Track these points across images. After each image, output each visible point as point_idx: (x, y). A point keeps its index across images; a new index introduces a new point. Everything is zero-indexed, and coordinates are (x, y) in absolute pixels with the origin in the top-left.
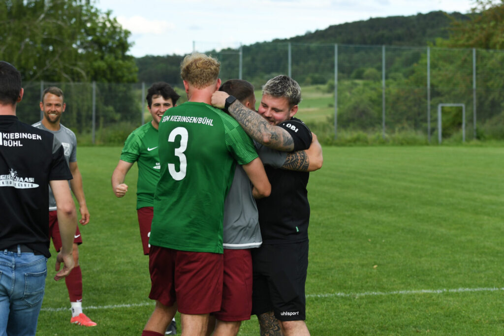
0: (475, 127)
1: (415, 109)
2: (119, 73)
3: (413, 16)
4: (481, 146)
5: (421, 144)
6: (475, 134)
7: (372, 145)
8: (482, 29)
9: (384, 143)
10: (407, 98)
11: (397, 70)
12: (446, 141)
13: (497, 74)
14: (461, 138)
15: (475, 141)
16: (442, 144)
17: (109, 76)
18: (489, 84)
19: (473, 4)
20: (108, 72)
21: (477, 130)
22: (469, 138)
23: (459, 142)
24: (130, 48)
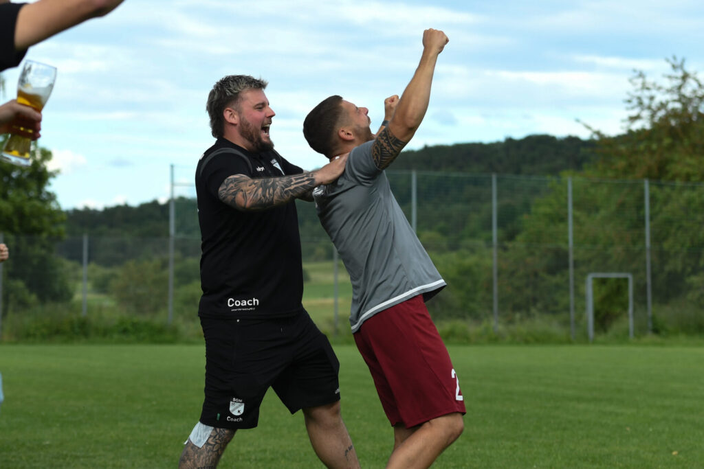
0: (650, 313)
1: (529, 292)
2: (35, 223)
3: (498, 144)
4: (662, 345)
5: (561, 342)
6: (650, 325)
7: (477, 343)
8: (652, 152)
9: (495, 340)
10: (512, 273)
11: (473, 235)
12: (601, 338)
13: (680, 227)
14: (627, 333)
15: (650, 337)
16: (595, 342)
17: (17, 228)
18: (666, 246)
19: (633, 108)
20: (16, 220)
21: (653, 318)
22: (641, 331)
23: (623, 339)
24: (51, 180)
